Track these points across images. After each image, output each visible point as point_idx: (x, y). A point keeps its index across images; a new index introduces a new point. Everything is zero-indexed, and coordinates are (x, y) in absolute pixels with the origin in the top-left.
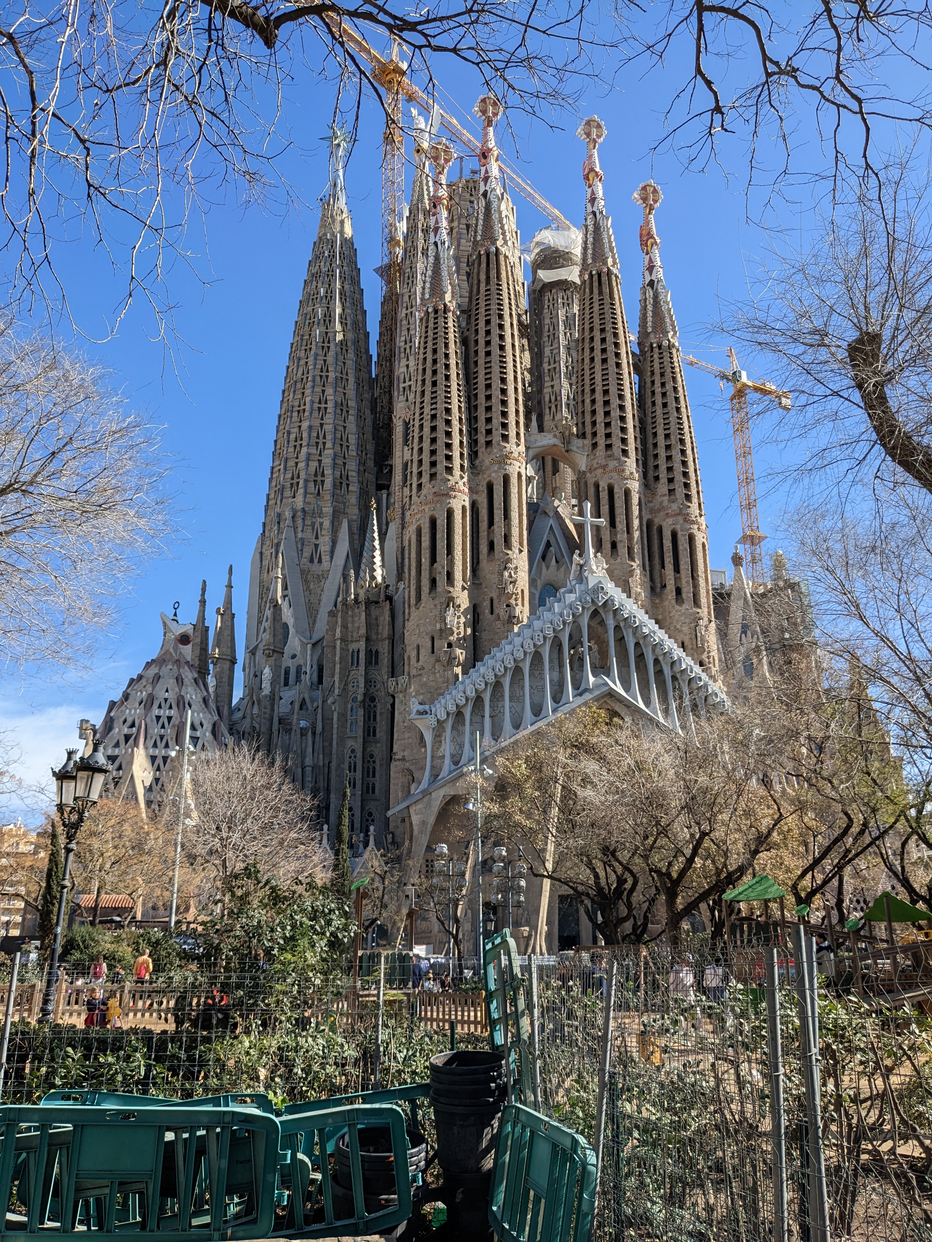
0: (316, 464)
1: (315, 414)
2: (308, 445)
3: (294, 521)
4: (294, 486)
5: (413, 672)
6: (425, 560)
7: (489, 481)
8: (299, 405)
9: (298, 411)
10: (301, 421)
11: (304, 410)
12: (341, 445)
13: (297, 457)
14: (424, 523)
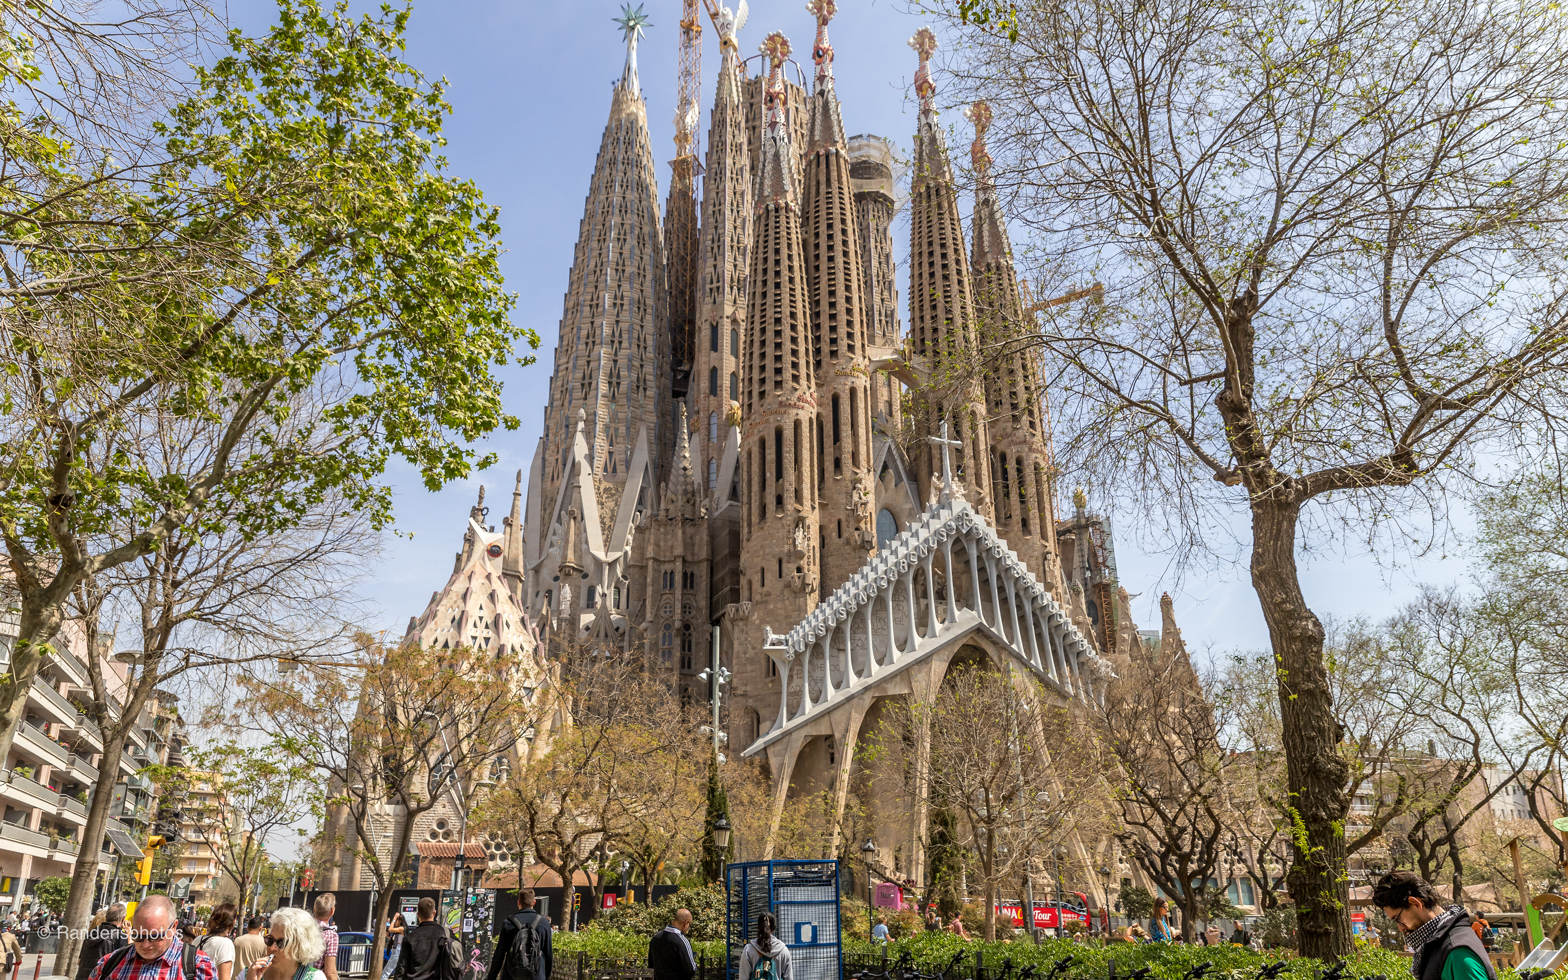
0: (612, 364)
1: (611, 310)
3: (585, 426)
4: (586, 387)
5: (757, 597)
6: (771, 475)
7: (835, 393)
8: (592, 299)
9: (590, 306)
10: (594, 317)
11: (597, 305)
12: (638, 346)
13: (589, 356)
14: (768, 434)
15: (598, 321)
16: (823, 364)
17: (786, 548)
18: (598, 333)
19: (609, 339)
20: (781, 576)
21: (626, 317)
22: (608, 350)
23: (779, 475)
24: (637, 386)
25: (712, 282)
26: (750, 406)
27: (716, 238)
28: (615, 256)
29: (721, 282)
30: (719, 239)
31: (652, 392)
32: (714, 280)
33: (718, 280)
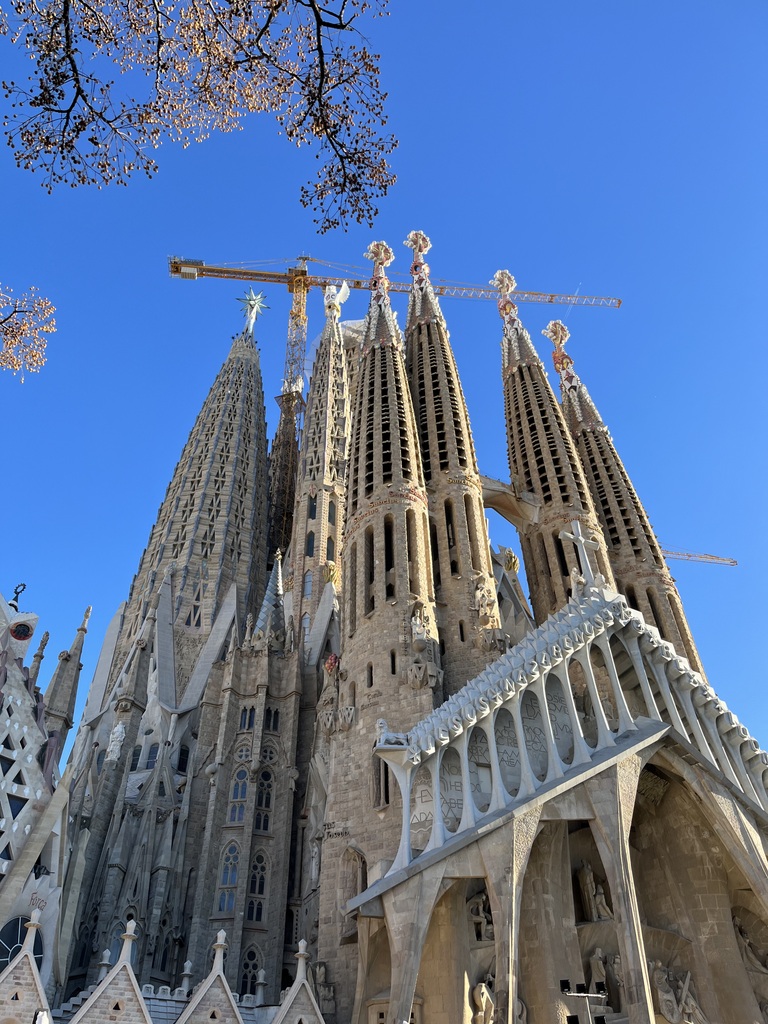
0: (207, 528)
1: (211, 485)
2: (200, 510)
3: (172, 580)
4: (177, 547)
5: (362, 700)
6: (379, 562)
7: (448, 499)
8: (194, 477)
9: (192, 482)
10: (194, 490)
11: (199, 481)
12: (236, 516)
13: (185, 521)
14: (377, 523)
15: (198, 493)
16: (435, 475)
17: (401, 638)
18: (197, 502)
19: (207, 507)
20: (394, 672)
21: (226, 491)
22: (205, 516)
23: (389, 564)
24: (231, 550)
25: (312, 464)
26: (355, 504)
27: (317, 431)
28: (221, 445)
29: (321, 464)
30: (320, 432)
31: (246, 557)
32: (315, 462)
33: (318, 462)
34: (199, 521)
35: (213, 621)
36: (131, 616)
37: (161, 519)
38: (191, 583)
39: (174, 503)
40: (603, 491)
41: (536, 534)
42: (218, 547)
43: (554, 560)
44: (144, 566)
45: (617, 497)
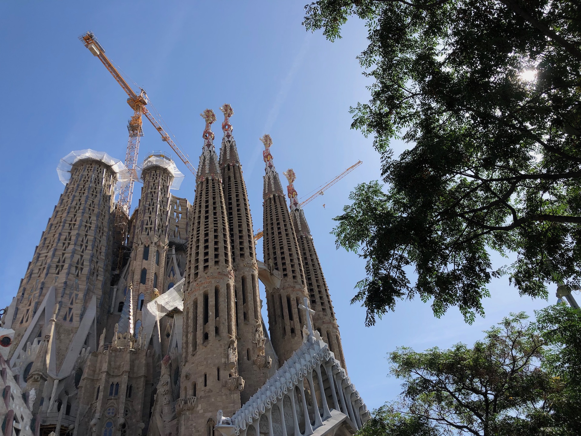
0: (79, 257)
1: (83, 228)
2: (75, 244)
4: (59, 267)
5: (200, 393)
6: (212, 313)
7: (244, 276)
8: (71, 221)
9: (70, 224)
10: (71, 230)
11: (74, 224)
12: (97, 251)
13: (65, 250)
14: (211, 290)
15: (74, 233)
17: (223, 360)
18: (73, 238)
19: (79, 243)
20: (218, 379)
21: (91, 233)
22: (78, 248)
23: (217, 314)
24: (93, 272)
25: (147, 224)
26: (196, 274)
27: (151, 204)
28: (89, 202)
29: (153, 226)
30: (153, 205)
31: (101, 278)
32: (149, 223)
33: (151, 224)
34: (74, 252)
35: (81, 319)
36: (23, 309)
37: (46, 245)
38: (68, 293)
39: (57, 236)
40: (309, 272)
41: (277, 294)
42: (86, 270)
43: (286, 311)
44: (33, 276)
45: (316, 277)
